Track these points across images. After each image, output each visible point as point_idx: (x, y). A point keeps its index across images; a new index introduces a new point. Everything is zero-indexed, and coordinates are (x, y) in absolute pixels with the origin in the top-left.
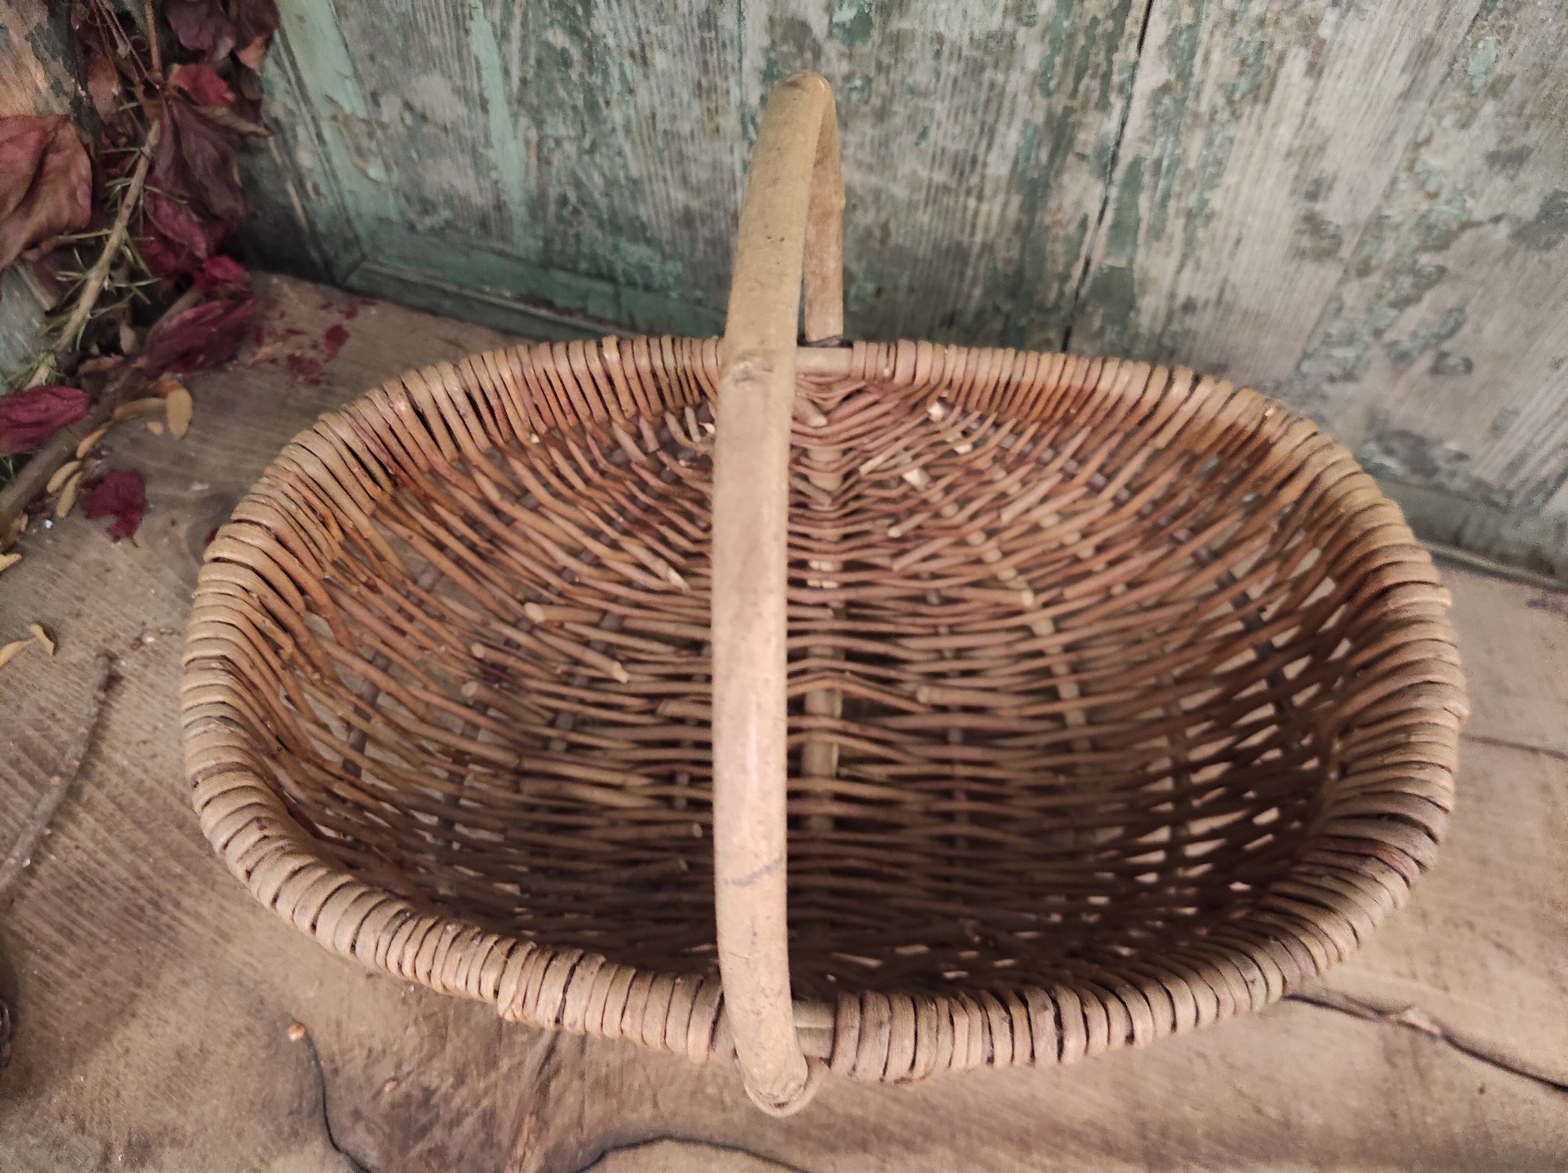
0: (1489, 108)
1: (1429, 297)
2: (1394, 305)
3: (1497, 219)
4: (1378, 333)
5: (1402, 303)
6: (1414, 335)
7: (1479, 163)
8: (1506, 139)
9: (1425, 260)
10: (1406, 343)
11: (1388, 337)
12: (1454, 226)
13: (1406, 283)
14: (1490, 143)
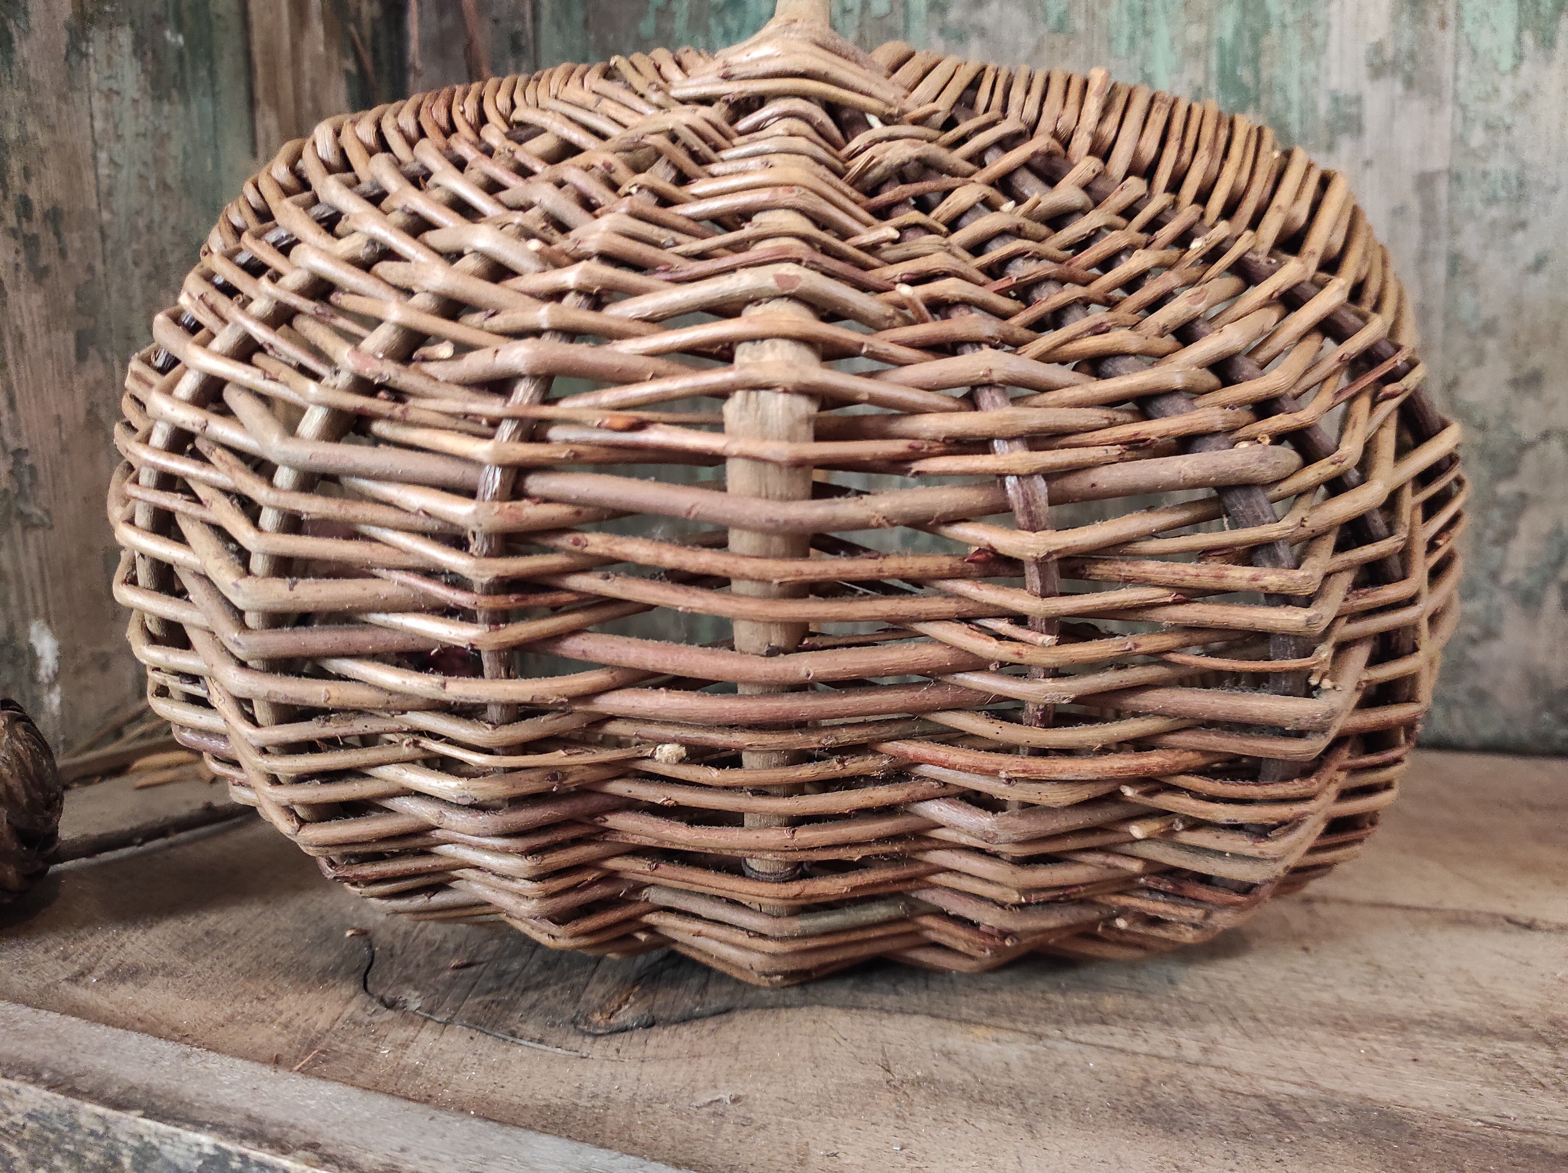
0: (1491, 345)
1: (1524, 526)
2: (1496, 542)
3: (1546, 436)
4: (1494, 576)
5: (1505, 537)
6: (1530, 571)
7: (1506, 391)
8: (1517, 367)
9: (1505, 489)
10: (1527, 582)
11: (1507, 578)
12: (1513, 451)
13: (1496, 515)
14: (1506, 372)
